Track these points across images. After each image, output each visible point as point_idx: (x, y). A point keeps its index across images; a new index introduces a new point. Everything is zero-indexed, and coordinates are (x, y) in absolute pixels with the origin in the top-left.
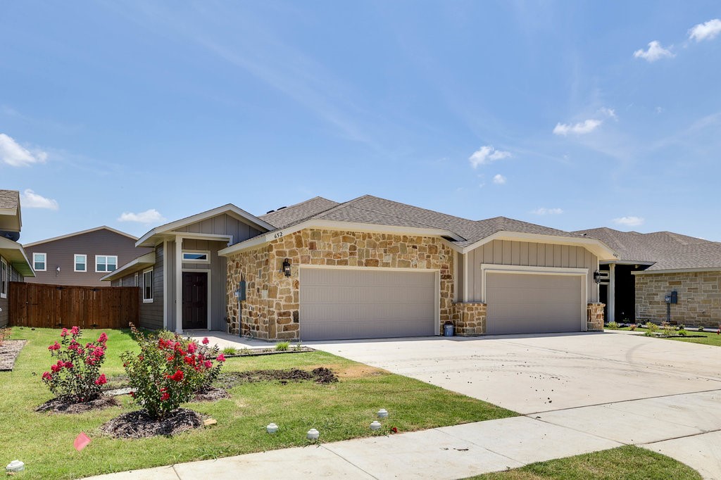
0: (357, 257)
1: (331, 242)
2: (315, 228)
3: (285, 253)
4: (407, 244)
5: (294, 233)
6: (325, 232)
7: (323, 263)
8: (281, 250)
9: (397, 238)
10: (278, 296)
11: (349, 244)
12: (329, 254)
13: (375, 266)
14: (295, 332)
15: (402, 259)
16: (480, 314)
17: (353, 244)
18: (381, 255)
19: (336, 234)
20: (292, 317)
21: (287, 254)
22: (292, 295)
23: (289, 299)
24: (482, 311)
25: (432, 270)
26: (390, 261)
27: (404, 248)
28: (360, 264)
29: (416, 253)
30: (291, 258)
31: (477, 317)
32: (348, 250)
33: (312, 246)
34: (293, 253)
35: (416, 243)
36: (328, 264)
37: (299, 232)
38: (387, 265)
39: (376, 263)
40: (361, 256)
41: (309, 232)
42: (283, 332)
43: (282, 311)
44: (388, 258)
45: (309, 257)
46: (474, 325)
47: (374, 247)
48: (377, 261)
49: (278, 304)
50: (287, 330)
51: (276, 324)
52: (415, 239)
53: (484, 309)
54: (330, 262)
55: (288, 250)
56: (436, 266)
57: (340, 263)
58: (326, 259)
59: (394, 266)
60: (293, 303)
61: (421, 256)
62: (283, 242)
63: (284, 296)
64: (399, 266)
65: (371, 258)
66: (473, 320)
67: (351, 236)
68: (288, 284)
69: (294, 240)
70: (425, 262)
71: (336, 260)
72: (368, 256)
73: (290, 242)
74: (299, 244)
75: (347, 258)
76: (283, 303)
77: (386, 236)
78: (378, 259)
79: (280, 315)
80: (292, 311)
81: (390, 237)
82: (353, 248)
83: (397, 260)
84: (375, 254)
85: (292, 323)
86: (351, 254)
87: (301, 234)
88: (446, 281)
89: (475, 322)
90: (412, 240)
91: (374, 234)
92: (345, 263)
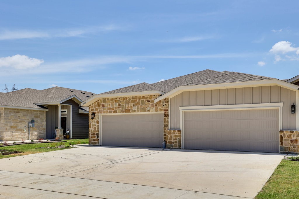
0: (121, 109)
1: (110, 103)
2: (104, 98)
3: (94, 109)
4: (145, 100)
5: (97, 101)
6: (108, 99)
7: (107, 113)
8: (92, 109)
9: (139, 98)
10: (92, 127)
11: (118, 103)
12: (109, 108)
13: (129, 112)
14: (97, 142)
15: (142, 108)
16: (176, 136)
17: (119, 103)
18: (131, 107)
19: (112, 99)
20: (96, 136)
21: (95, 110)
22: (96, 126)
23: (95, 128)
24: (177, 134)
25: (159, 112)
26: (136, 109)
27: (143, 102)
28: (123, 112)
29: (149, 104)
30: (96, 111)
31: (174, 138)
32: (117, 106)
33: (103, 106)
34: (97, 109)
35: (149, 99)
36: (109, 113)
37: (98, 100)
38: (134, 111)
39: (129, 111)
40: (123, 108)
41: (102, 100)
42: (93, 141)
43: (93, 133)
44: (135, 108)
45: (102, 110)
46: (172, 143)
47: (128, 103)
48: (130, 110)
49: (91, 130)
50: (94, 141)
51: (91, 138)
52: (149, 97)
53: (179, 133)
54: (110, 112)
55: (95, 108)
56: (161, 110)
57: (114, 112)
58: (108, 111)
59: (138, 111)
60: (96, 130)
61: (153, 106)
62: (93, 105)
63: (93, 127)
64: (141, 112)
65: (127, 109)
66: (172, 140)
67: (118, 99)
68: (95, 122)
69: (97, 104)
70: (154, 108)
71: (112, 111)
72: (125, 108)
73: (96, 105)
74: (99, 105)
75: (117, 110)
76: (93, 130)
77: (134, 97)
78: (130, 109)
79: (92, 135)
80: (96, 133)
81: (136, 97)
82: (119, 105)
83: (140, 108)
84: (129, 107)
85: (96, 138)
86: (118, 108)
87: (99, 101)
88: (166, 117)
89: (173, 141)
90: (147, 98)
91: (128, 97)
92: (116, 112)
